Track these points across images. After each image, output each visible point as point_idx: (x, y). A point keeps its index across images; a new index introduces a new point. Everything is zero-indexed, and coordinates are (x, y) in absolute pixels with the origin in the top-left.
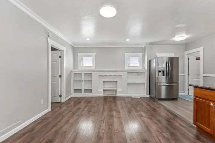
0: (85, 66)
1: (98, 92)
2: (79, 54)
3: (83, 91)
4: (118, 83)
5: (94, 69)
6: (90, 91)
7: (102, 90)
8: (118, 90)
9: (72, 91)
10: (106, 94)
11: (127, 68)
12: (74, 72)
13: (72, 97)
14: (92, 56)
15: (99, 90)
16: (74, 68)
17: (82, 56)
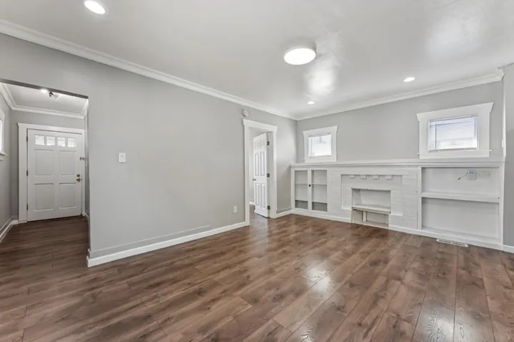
0: (316, 155)
1: (341, 211)
2: (305, 133)
3: (310, 205)
4: (392, 195)
5: (334, 160)
6: (323, 206)
7: (351, 209)
8: (392, 214)
9: (293, 203)
10: (364, 219)
11: (425, 156)
12: (294, 167)
13: (291, 214)
14: (329, 134)
15: (342, 208)
16: (297, 161)
17: (310, 136)
